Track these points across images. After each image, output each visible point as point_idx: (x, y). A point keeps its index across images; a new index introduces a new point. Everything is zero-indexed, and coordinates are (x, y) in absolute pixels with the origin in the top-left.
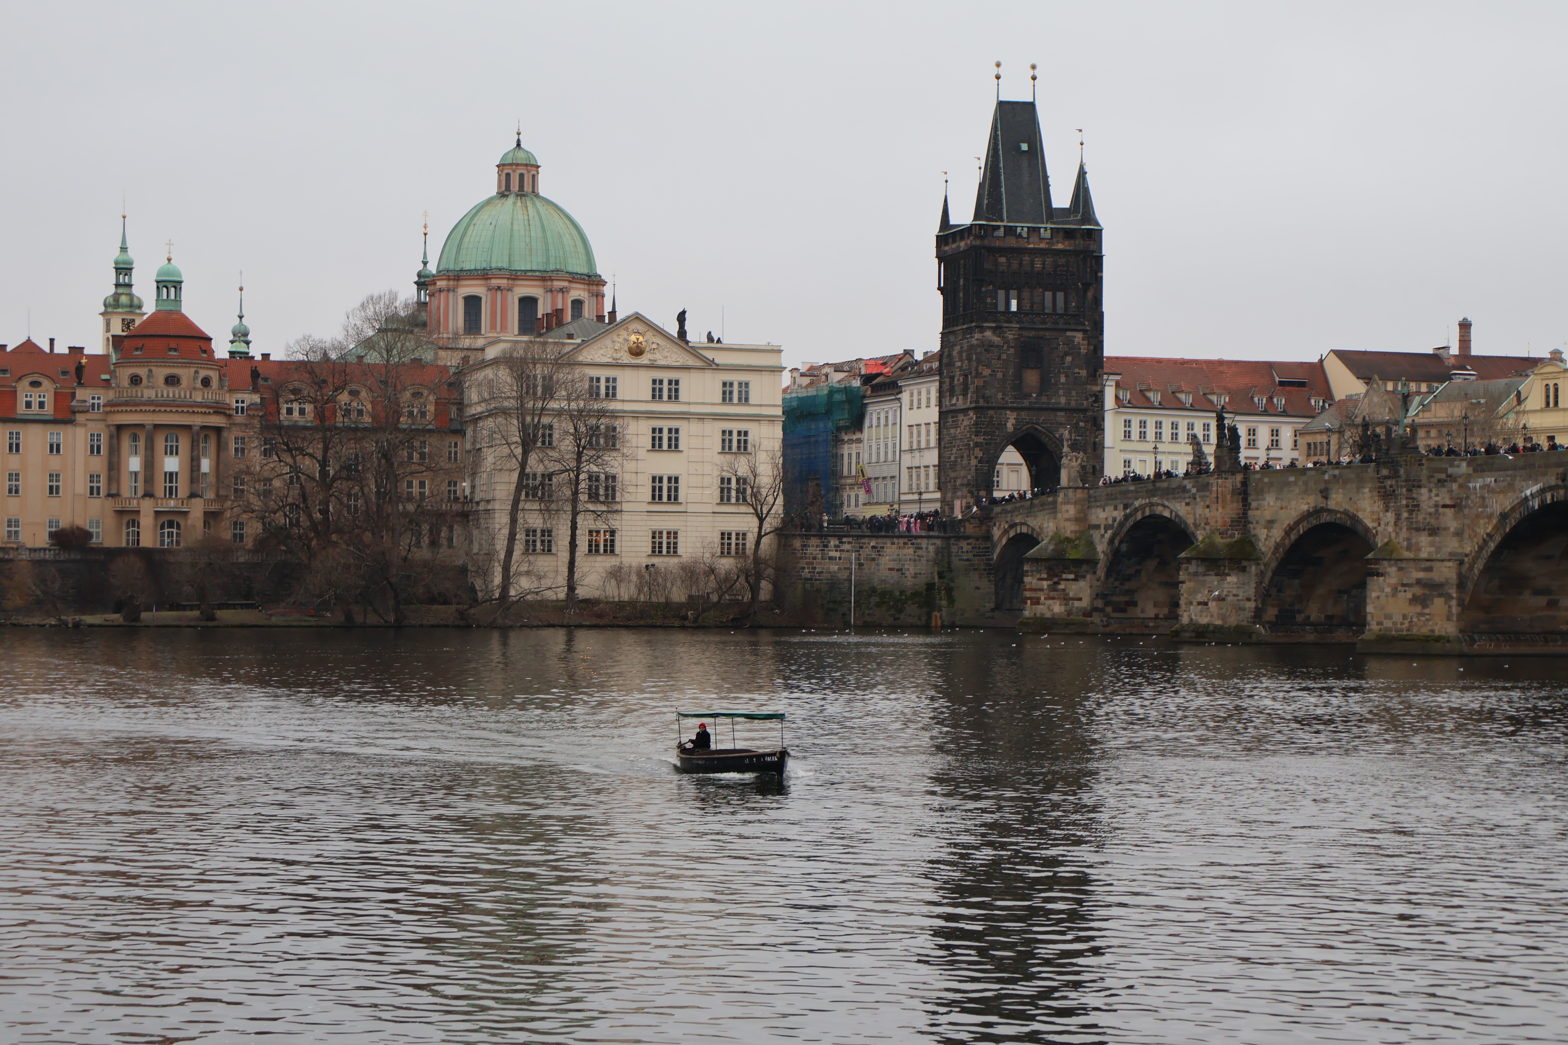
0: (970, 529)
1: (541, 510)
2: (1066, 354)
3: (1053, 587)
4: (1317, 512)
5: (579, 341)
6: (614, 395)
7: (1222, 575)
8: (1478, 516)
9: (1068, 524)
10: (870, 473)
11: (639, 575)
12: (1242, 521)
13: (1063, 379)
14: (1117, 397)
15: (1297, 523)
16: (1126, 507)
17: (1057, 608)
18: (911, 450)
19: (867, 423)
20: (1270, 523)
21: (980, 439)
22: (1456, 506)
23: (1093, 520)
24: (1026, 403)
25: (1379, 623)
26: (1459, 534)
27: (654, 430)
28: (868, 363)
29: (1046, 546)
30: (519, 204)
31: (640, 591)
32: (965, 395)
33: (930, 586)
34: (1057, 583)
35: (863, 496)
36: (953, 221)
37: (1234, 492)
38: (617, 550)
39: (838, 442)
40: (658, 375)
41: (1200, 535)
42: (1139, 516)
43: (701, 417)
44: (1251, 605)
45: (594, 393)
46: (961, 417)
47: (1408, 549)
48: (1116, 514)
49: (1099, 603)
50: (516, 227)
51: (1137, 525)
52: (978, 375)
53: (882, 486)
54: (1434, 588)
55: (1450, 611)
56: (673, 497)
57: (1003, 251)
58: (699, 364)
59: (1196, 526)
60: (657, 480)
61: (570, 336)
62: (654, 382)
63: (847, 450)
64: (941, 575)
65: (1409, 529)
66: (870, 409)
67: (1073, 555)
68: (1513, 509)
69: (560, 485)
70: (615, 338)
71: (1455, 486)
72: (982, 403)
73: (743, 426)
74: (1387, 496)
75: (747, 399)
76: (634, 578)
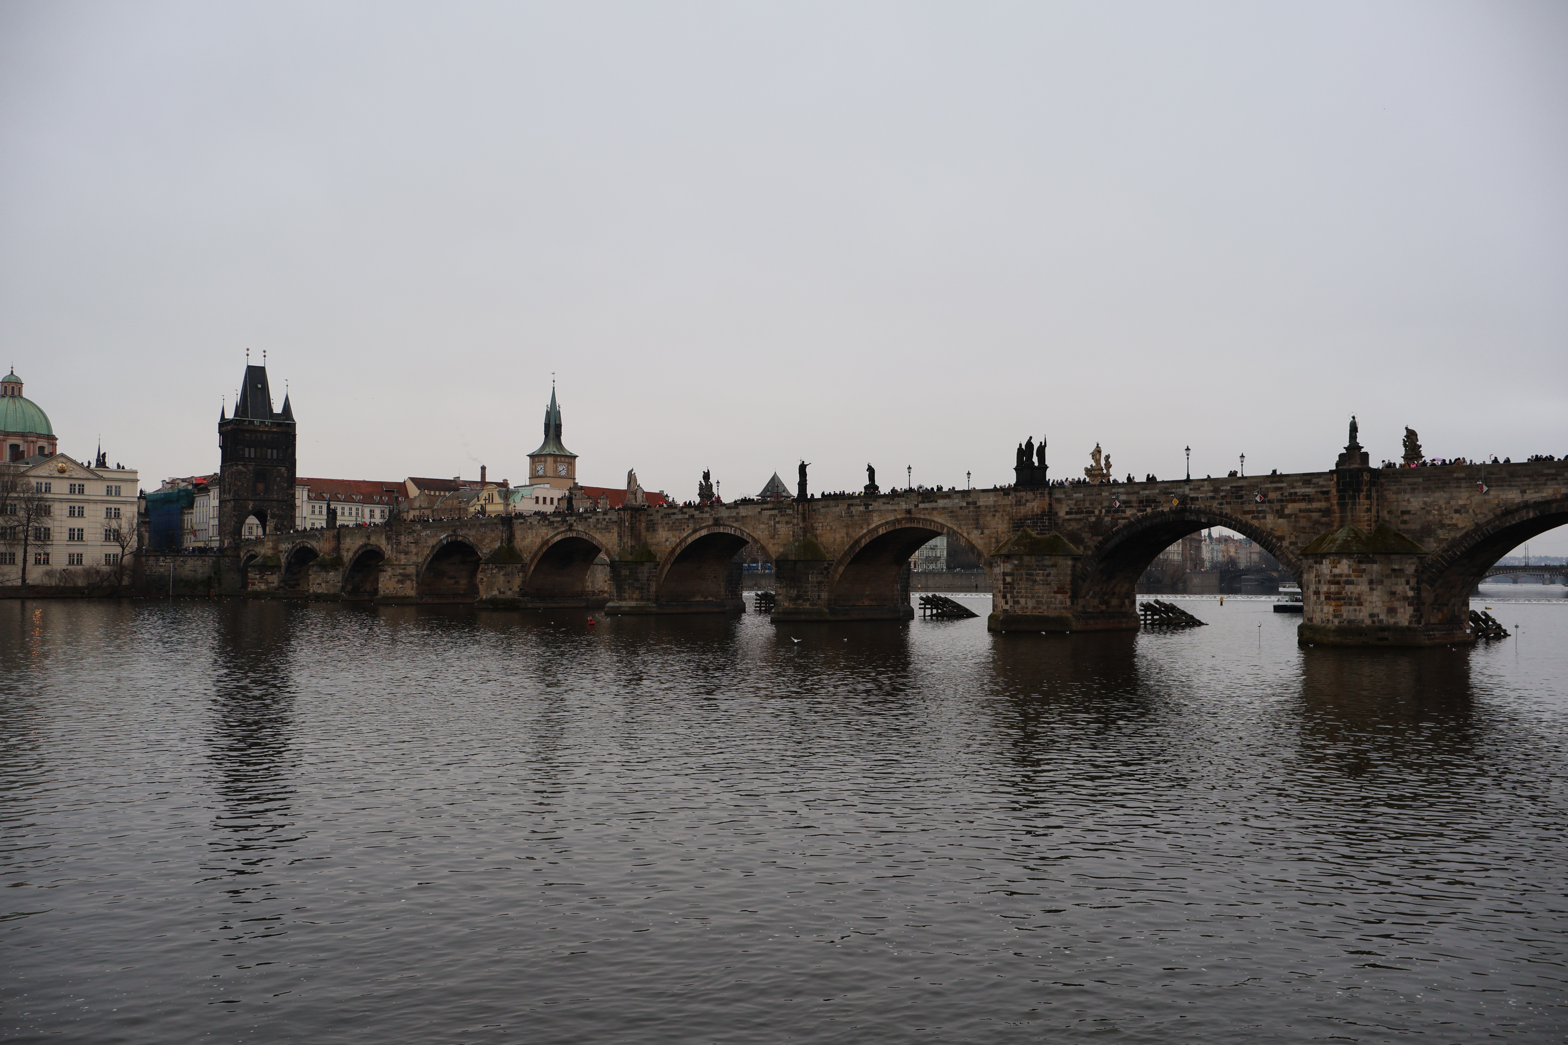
0: (229, 553)
1: (5, 544)
2: (278, 477)
3: (261, 578)
4: (366, 545)
5: (31, 466)
6: (50, 491)
7: (328, 572)
8: (424, 547)
9: (269, 550)
10: (195, 527)
11: (61, 573)
12: (337, 549)
13: (276, 488)
14: (308, 495)
15: (359, 550)
16: (293, 543)
17: (263, 587)
18: (214, 518)
19: (195, 506)
20: (348, 550)
21: (236, 513)
22: (416, 543)
23: (280, 549)
24: (258, 498)
25: (384, 591)
26: (417, 554)
27: (71, 507)
28: (196, 478)
29: (259, 560)
30: (11, 400)
31: (60, 581)
32: (230, 494)
33: (210, 578)
34: (264, 576)
35: (193, 538)
36: (226, 417)
37: (334, 537)
38: (50, 562)
39: (182, 513)
40: (73, 482)
41: (321, 554)
42: (298, 547)
43: (95, 502)
44: (340, 584)
45: (39, 490)
46: (228, 503)
47: (396, 560)
48: (289, 546)
49: (282, 585)
50: (8, 412)
51: (298, 551)
52: (235, 485)
53: (201, 534)
54: (405, 577)
55: (413, 586)
56: (81, 538)
57: (248, 431)
58: (95, 477)
59: (320, 551)
60: (72, 530)
61: (27, 463)
62: (71, 485)
63: (186, 517)
64: (215, 573)
65: (396, 552)
66: (196, 499)
67: (270, 564)
68: (437, 544)
69: (19, 532)
70: (51, 464)
71: (415, 535)
72: (237, 497)
73: (117, 506)
74: (388, 539)
75: (119, 494)
76: (58, 575)
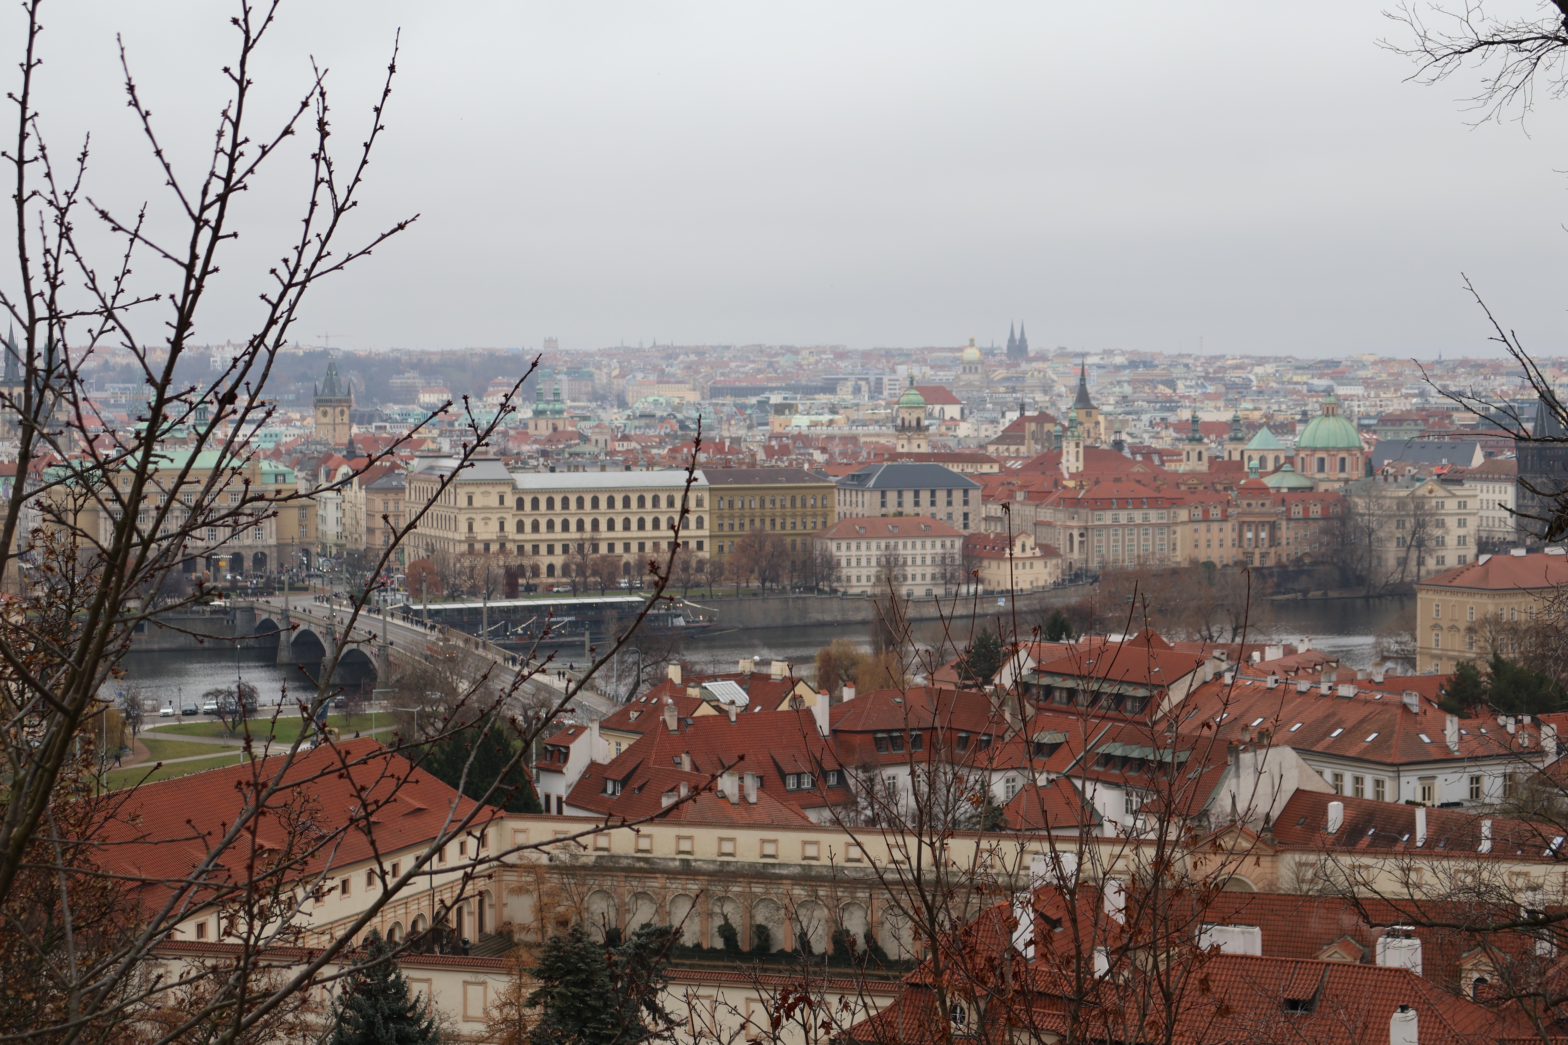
43: (1452, 515)
70: (1424, 487)
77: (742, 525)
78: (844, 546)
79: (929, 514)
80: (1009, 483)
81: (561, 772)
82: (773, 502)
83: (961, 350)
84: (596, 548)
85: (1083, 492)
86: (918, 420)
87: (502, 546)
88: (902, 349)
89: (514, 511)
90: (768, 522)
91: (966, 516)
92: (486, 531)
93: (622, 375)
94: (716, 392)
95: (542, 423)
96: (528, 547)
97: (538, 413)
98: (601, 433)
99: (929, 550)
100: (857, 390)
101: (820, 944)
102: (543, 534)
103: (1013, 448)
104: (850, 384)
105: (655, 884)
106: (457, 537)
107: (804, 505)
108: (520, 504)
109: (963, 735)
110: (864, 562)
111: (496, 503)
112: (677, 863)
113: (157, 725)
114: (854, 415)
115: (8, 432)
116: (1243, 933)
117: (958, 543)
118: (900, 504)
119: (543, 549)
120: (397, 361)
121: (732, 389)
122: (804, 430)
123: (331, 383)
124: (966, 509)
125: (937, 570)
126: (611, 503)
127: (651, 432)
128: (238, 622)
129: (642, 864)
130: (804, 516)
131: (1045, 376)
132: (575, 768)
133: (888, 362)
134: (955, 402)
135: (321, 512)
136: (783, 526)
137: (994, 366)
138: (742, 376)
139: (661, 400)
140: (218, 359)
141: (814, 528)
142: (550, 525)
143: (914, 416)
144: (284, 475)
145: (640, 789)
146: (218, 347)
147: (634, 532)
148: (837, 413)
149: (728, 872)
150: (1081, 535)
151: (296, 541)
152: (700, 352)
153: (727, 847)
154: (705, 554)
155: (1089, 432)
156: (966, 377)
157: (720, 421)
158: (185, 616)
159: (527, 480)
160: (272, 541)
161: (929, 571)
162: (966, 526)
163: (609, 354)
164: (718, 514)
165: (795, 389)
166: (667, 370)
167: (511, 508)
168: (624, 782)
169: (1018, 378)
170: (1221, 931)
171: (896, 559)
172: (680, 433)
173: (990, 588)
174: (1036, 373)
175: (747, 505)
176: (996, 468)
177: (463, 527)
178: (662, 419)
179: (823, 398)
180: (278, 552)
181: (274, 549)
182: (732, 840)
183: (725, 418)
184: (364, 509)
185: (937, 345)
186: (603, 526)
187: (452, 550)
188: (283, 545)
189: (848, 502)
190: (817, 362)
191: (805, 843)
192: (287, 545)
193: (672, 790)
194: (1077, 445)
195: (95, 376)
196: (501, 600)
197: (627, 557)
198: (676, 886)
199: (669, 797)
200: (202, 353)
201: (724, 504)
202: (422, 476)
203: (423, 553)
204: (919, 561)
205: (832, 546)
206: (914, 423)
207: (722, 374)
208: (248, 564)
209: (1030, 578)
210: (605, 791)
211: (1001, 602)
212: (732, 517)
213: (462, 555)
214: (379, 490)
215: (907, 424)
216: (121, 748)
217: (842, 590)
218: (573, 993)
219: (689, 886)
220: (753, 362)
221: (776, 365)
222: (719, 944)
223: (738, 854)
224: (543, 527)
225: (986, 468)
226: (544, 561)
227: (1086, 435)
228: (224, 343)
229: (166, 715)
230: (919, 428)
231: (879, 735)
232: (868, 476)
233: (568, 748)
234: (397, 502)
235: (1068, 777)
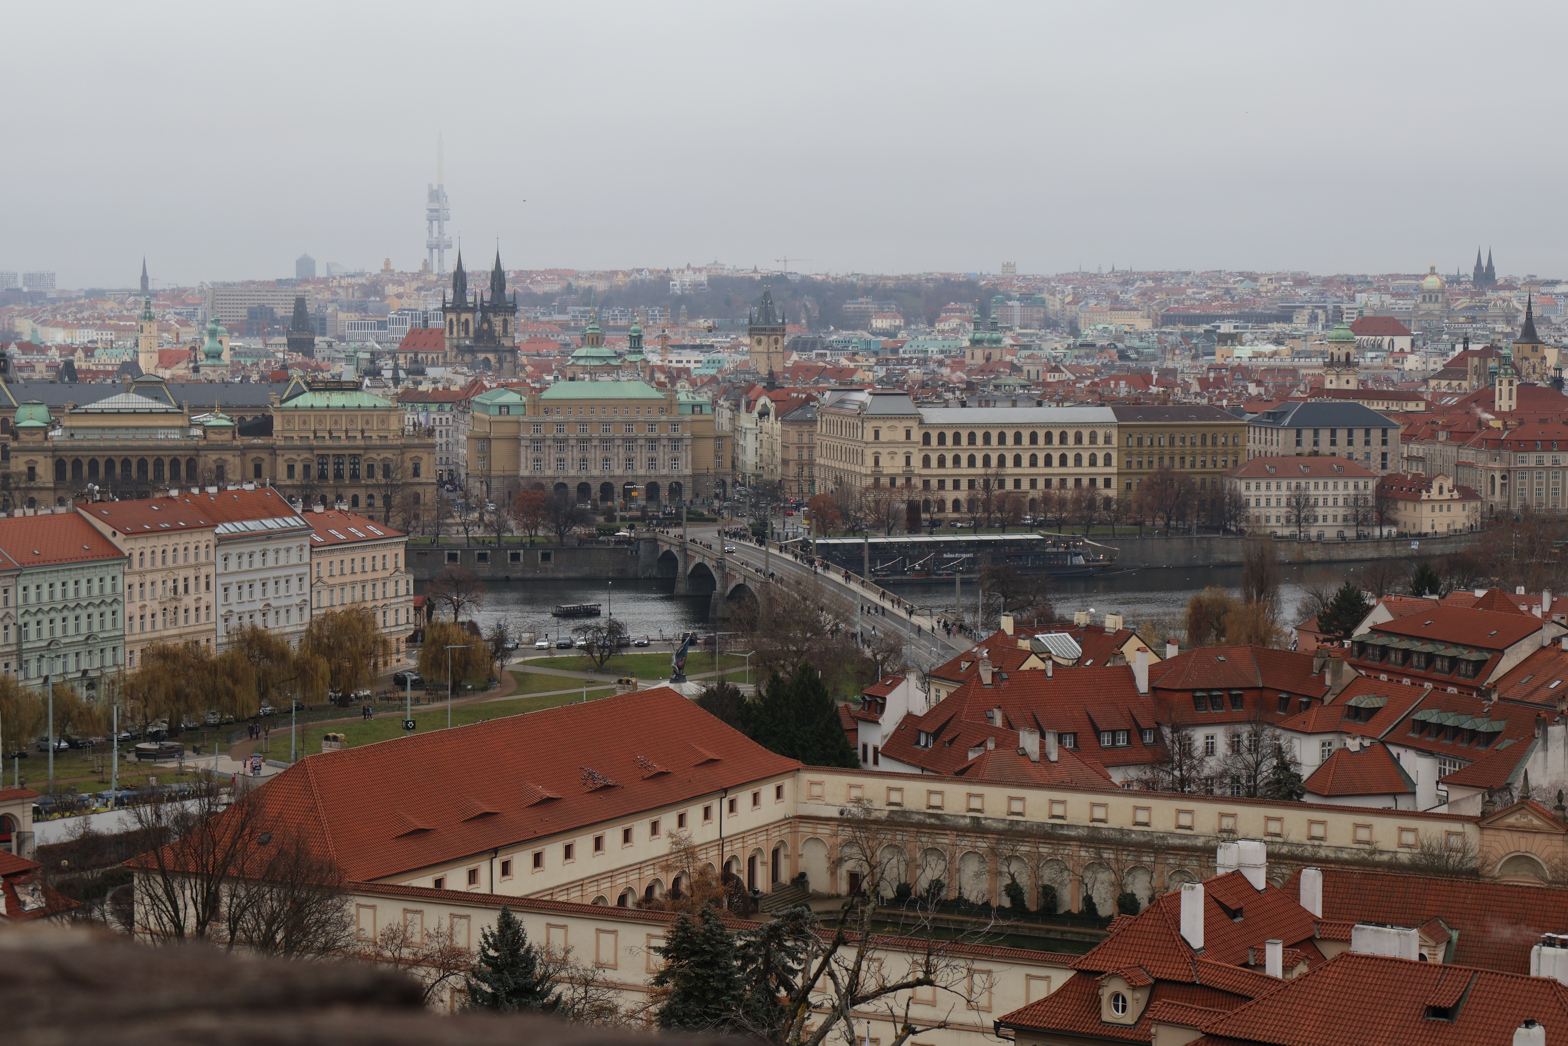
77: (1150, 462)
78: (1253, 485)
79: (1345, 455)
80: (1433, 422)
81: (877, 723)
82: (1183, 440)
83: (1424, 277)
84: (1002, 484)
85: (1507, 433)
86: (1348, 355)
87: (908, 480)
88: (1365, 276)
89: (920, 446)
90: (1177, 459)
91: (1384, 456)
92: (893, 465)
93: (1075, 302)
94: (1168, 319)
95: (979, 353)
96: (934, 483)
97: (975, 342)
98: (1034, 364)
99: (1341, 491)
100: (1314, 319)
101: (1106, 907)
102: (949, 469)
103: (1455, 383)
104: (1306, 312)
105: (944, 841)
106: (863, 471)
107: (1214, 444)
108: (927, 438)
109: (1284, 696)
110: (1273, 502)
111: (902, 438)
112: (968, 821)
113: (527, 658)
114: (1299, 345)
115: (456, 357)
116: (1399, 935)
117: (1372, 484)
118: (1316, 443)
119: (949, 484)
120: (853, 286)
121: (1184, 317)
122: (1245, 362)
123: (767, 313)
124: (1384, 449)
125: (1349, 512)
126: (1018, 439)
127: (1086, 363)
128: (641, 552)
129: (933, 821)
130: (1215, 454)
131: (1508, 305)
132: (890, 720)
133: (1349, 290)
134: (1406, 333)
135: (741, 442)
136: (1193, 465)
137: (1459, 294)
138: (1197, 303)
139: (1111, 327)
140: (678, 283)
141: (1225, 466)
142: (957, 460)
143: (1344, 351)
144: (701, 406)
145: (951, 742)
146: (678, 271)
147: (1041, 469)
148: (1282, 344)
149: (1018, 831)
150: (1503, 478)
151: (712, 471)
152: (1158, 278)
153: (1017, 807)
154: (1112, 493)
155: (1534, 367)
156: (1425, 306)
157: (1164, 350)
158: (590, 546)
159: (934, 415)
160: (688, 471)
161: (1341, 512)
162: (1384, 466)
163: (1066, 279)
164: (1125, 450)
165: (1247, 318)
166: (1121, 297)
167: (918, 443)
168: (936, 735)
169: (1481, 308)
170: (1377, 931)
171: (1307, 500)
172: (1118, 363)
173: (1405, 531)
174: (1501, 302)
175: (1156, 443)
176: (1422, 407)
177: (870, 461)
178: (1102, 349)
179: (1276, 327)
180: (694, 482)
181: (690, 480)
182: (1022, 799)
183: (1169, 348)
184: (780, 440)
185: (1403, 272)
186: (1009, 462)
187: (858, 484)
188: (699, 475)
189: (1263, 440)
190: (1276, 289)
191: (1093, 805)
192: (703, 475)
193: (979, 745)
194: (1511, 383)
195: (558, 299)
196: (901, 535)
197: (1033, 494)
198: (966, 843)
199: (975, 752)
200: (662, 277)
201: (1133, 442)
202: (832, 410)
203: (831, 486)
204: (1330, 502)
205: (1241, 485)
206: (1343, 359)
207: (1176, 301)
208: (664, 493)
209: (1446, 521)
210: (918, 743)
211: (1415, 545)
212: (1140, 454)
213: (867, 489)
214: (793, 422)
215: (1335, 359)
216: (490, 681)
217: (1250, 530)
218: (697, 974)
219: (978, 844)
220: (1211, 288)
221: (1233, 292)
222: (1006, 903)
223: (1027, 814)
224: (949, 462)
225: (1411, 406)
226: (950, 496)
227: (1531, 371)
228: (684, 267)
229: (541, 648)
230: (1348, 363)
231: (1198, 694)
232: (1284, 414)
233: (884, 699)
234: (811, 434)
235: (1383, 743)
